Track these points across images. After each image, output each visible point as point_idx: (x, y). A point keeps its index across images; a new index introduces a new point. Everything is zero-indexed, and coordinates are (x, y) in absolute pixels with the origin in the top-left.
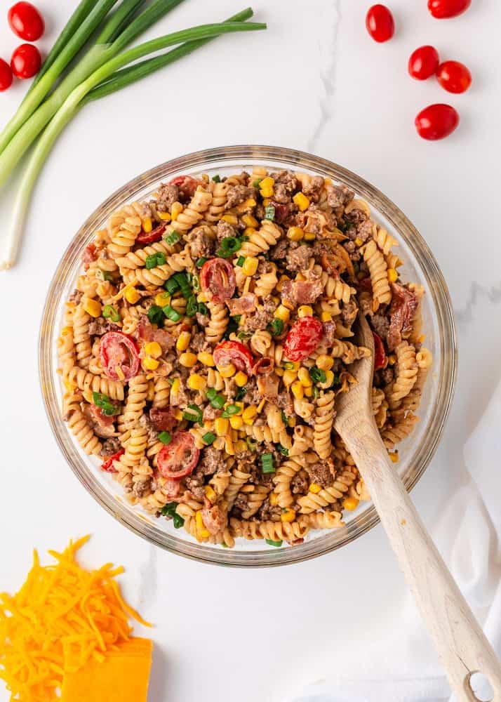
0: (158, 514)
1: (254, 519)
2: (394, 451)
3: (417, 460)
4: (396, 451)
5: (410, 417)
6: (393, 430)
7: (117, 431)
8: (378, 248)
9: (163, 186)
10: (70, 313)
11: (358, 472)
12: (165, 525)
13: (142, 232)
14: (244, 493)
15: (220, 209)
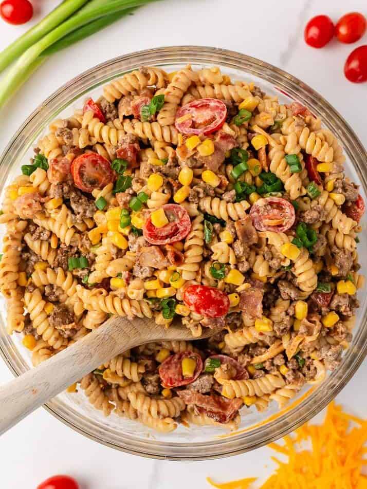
0: (37, 150)
1: (24, 245)
2: (77, 389)
3: (66, 410)
4: (77, 391)
5: (110, 407)
6: (98, 390)
7: (125, 117)
8: (277, 389)
9: (356, 187)
10: (243, 86)
11: (60, 351)
12: (27, 157)
13: (317, 162)
14: (50, 237)
15: (332, 240)
